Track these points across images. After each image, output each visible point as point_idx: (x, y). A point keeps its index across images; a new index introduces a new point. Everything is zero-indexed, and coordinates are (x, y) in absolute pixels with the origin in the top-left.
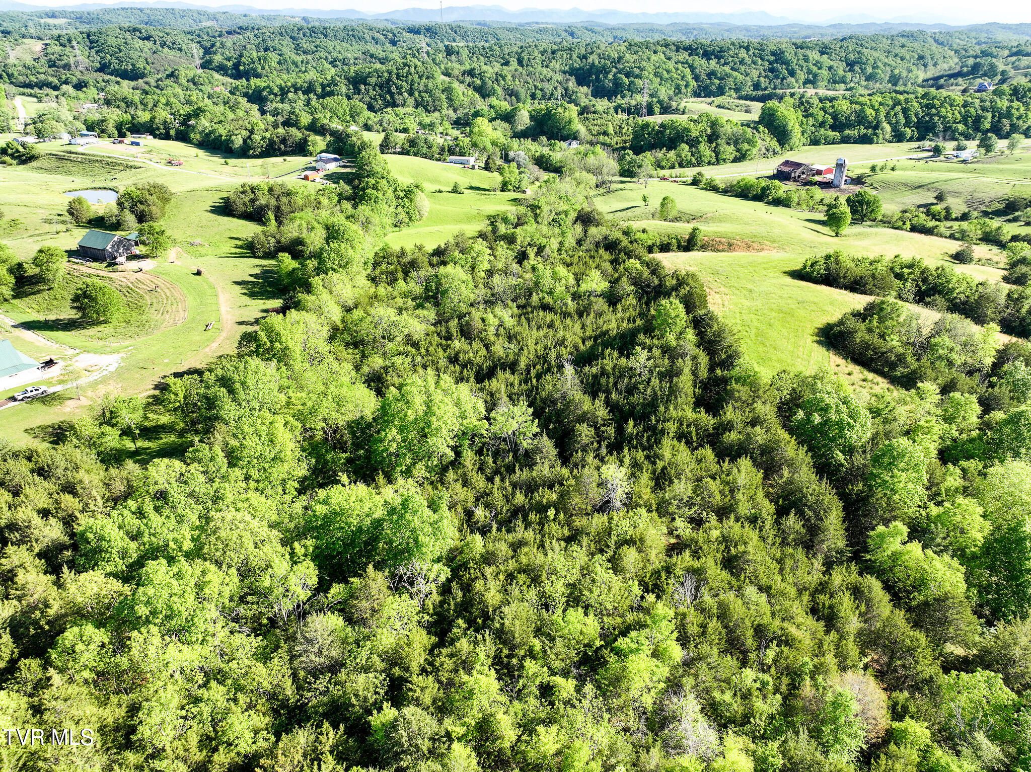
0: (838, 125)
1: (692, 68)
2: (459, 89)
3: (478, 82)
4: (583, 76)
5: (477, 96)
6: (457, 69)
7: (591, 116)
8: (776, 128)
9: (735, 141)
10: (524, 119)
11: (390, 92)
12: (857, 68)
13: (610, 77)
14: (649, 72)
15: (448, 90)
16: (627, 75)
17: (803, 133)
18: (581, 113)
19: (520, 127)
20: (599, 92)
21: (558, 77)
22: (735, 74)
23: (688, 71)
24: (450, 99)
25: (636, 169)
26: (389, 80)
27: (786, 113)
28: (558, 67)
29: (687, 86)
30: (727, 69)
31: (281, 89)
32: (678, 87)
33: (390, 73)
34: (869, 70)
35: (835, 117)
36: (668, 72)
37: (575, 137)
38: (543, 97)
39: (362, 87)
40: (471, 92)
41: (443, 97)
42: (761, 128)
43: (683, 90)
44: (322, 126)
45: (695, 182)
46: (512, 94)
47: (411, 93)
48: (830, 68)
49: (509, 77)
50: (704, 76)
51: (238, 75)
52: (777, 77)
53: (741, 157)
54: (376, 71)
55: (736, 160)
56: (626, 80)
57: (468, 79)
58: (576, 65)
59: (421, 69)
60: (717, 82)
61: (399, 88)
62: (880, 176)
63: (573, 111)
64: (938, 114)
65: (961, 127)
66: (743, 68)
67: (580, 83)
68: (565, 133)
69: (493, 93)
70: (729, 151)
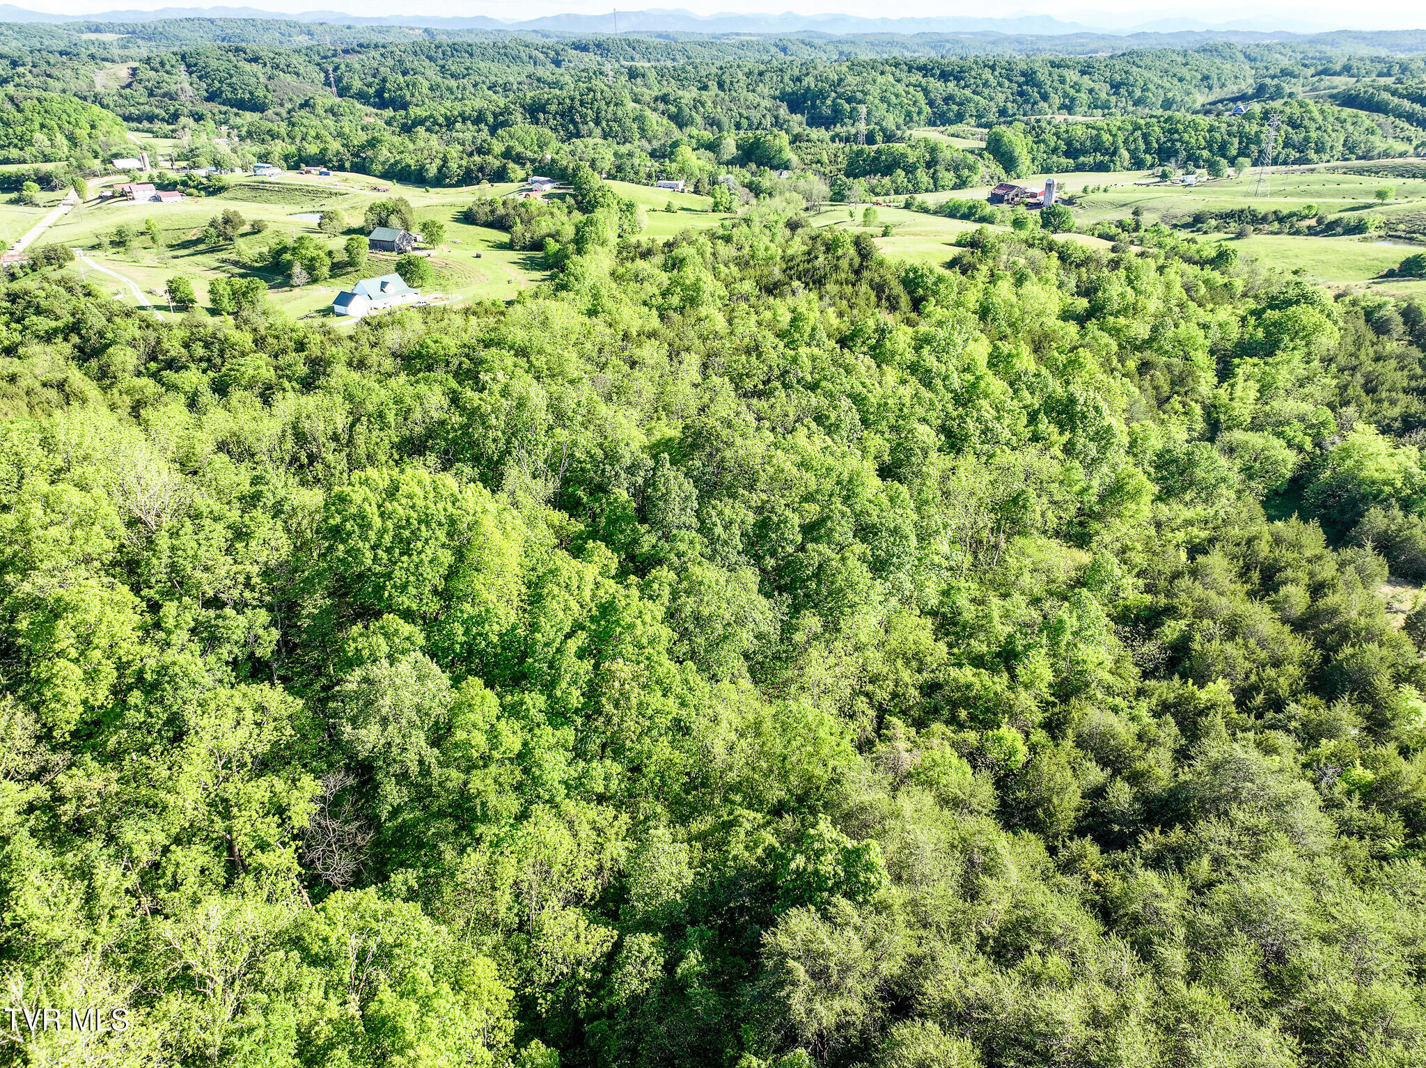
0: (1072, 151)
1: (926, 92)
2: (653, 118)
3: (673, 109)
4: (796, 103)
5: (673, 125)
6: (648, 95)
7: (804, 145)
8: (1003, 155)
9: (955, 167)
10: (730, 146)
11: (573, 121)
12: (1123, 91)
13: (829, 102)
14: (874, 97)
15: (639, 119)
16: (849, 101)
17: (1033, 160)
18: (792, 142)
19: (726, 157)
20: (815, 121)
21: (767, 103)
22: (977, 98)
23: (920, 96)
24: (642, 130)
25: (847, 193)
26: (572, 108)
27: (1013, 138)
28: (766, 91)
29: (919, 113)
30: (968, 92)
31: (447, 118)
32: (909, 114)
33: (572, 99)
34: (1138, 93)
35: (1069, 143)
36: (897, 96)
37: (786, 166)
38: (750, 126)
39: (541, 115)
40: (665, 121)
41: (635, 126)
42: (986, 154)
43: (915, 118)
44: (518, 154)
45: (907, 206)
46: (713, 123)
47: (597, 123)
48: (1091, 91)
49: (709, 104)
50: (940, 101)
51: (383, 104)
52: (1026, 102)
53: (961, 184)
54: (557, 97)
55: (956, 187)
56: (847, 107)
57: (662, 106)
58: (788, 89)
59: (608, 94)
60: (955, 108)
61: (583, 116)
62: (1092, 197)
63: (783, 140)
64: (1180, 140)
65: (1205, 154)
66: (986, 91)
67: (793, 109)
68: (775, 162)
69: (691, 122)
70: (948, 178)
